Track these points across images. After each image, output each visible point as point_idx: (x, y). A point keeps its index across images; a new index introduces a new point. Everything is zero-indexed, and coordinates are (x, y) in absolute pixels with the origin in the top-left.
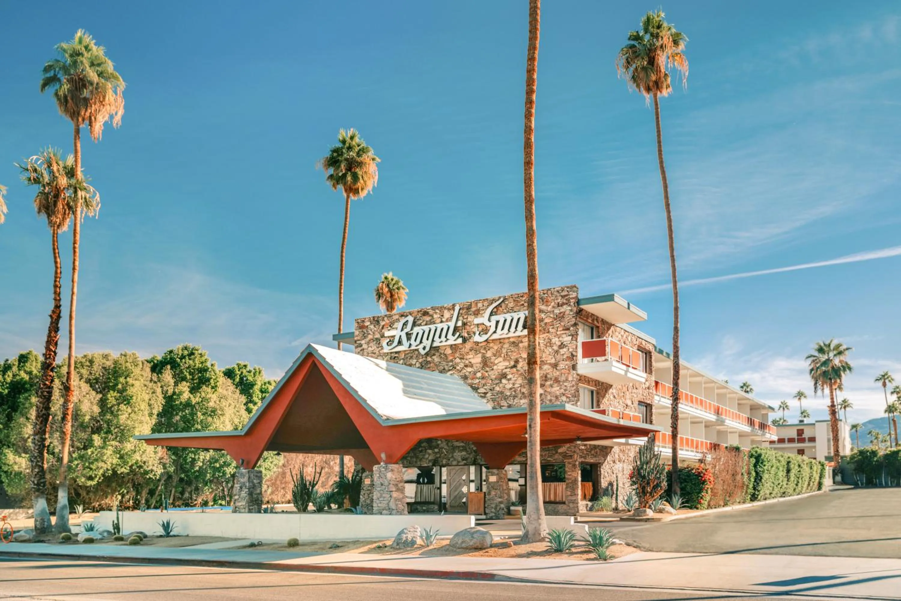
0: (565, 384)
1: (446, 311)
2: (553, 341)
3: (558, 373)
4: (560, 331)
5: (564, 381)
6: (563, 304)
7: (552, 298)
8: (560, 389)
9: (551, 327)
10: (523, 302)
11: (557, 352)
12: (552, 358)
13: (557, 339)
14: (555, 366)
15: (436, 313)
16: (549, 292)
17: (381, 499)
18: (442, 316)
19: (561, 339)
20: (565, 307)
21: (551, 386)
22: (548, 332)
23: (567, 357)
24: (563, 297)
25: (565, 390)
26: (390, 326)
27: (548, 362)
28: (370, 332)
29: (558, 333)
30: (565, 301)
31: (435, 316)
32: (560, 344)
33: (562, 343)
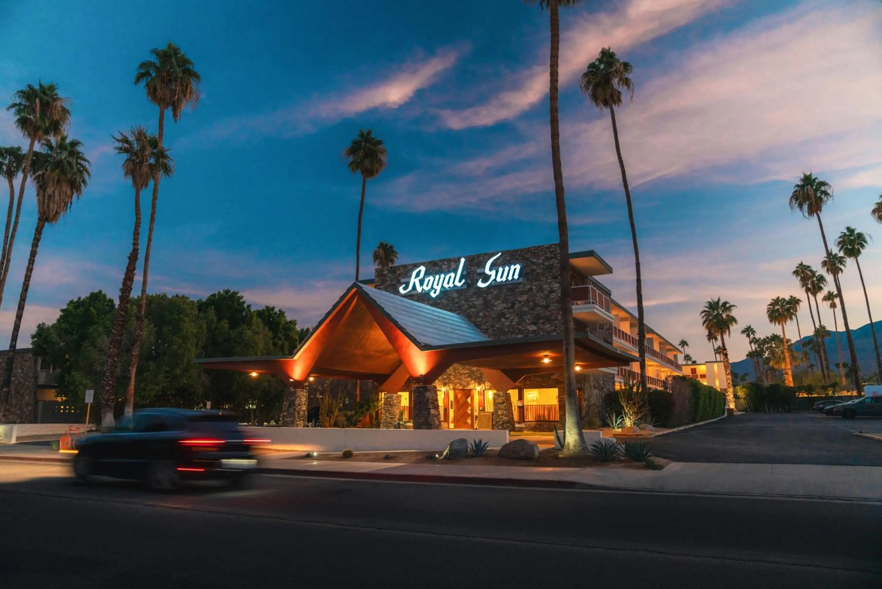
0: (556, 322)
1: (452, 263)
2: (544, 287)
3: (549, 313)
4: (550, 279)
5: (554, 320)
6: (551, 258)
7: (542, 253)
8: (551, 326)
9: (543, 276)
10: (517, 256)
11: (547, 296)
12: (543, 301)
13: (547, 286)
14: (546, 307)
15: (444, 264)
16: (539, 248)
17: (420, 415)
18: (450, 266)
19: (550, 286)
20: (553, 260)
21: (543, 323)
22: (540, 280)
23: (557, 300)
24: (551, 252)
25: (556, 327)
26: (405, 274)
27: (540, 304)
28: (388, 279)
29: (549, 281)
30: (553, 256)
31: (444, 267)
32: (549, 289)
33: (551, 289)
